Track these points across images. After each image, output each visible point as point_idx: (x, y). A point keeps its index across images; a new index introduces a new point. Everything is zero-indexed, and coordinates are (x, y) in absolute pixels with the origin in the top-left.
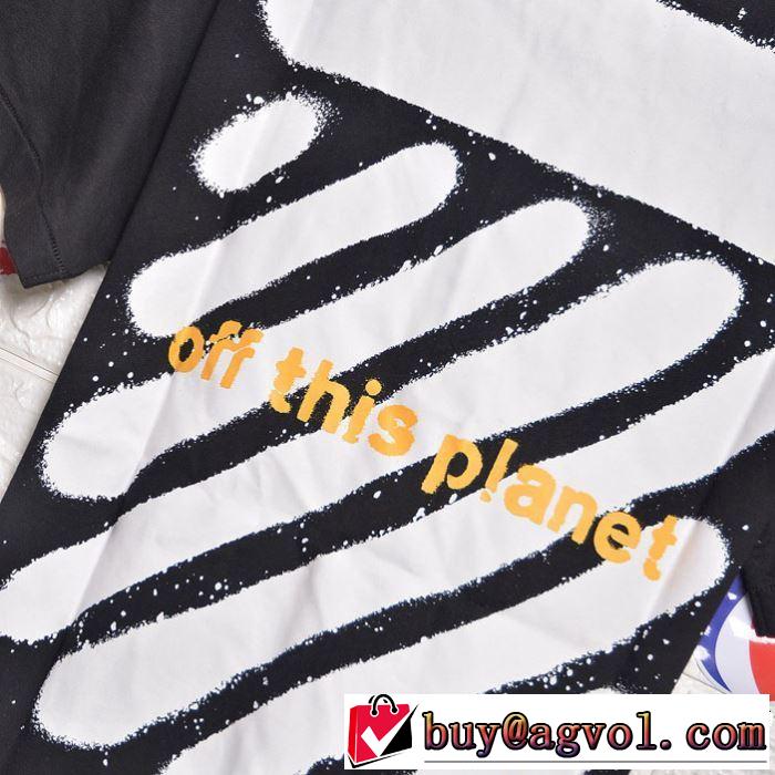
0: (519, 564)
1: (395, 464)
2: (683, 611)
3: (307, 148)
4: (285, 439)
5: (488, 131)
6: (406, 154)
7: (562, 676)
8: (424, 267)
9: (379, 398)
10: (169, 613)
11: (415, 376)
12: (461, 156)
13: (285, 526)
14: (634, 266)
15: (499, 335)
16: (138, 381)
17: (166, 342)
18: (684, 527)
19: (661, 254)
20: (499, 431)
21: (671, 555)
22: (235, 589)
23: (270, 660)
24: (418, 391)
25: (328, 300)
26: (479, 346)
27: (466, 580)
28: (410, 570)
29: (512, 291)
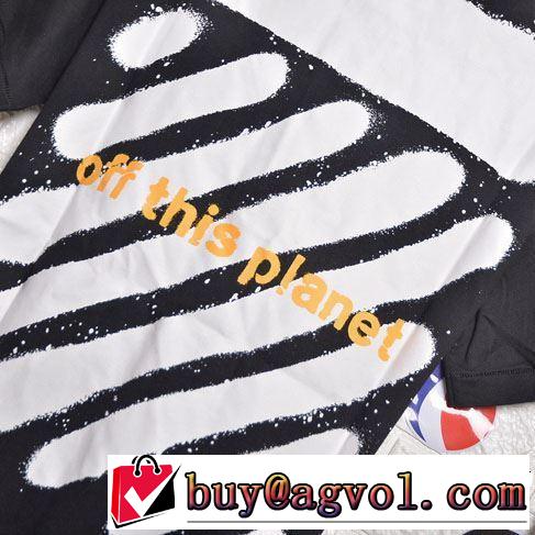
0: (297, 339)
1: (221, 262)
2: (401, 383)
3: (188, 45)
4: (149, 237)
5: (310, 50)
6: (254, 58)
7: (315, 417)
8: (257, 134)
9: (216, 218)
10: (56, 346)
11: (242, 206)
12: (290, 65)
13: (142, 296)
14: (396, 152)
15: (302, 185)
16: (54, 186)
17: (77, 163)
18: (408, 328)
19: (414, 146)
20: (294, 249)
21: (398, 345)
22: (102, 334)
23: (120, 384)
24: (243, 215)
25: (190, 148)
26: (288, 191)
27: (260, 345)
28: (223, 334)
29: (314, 158)
